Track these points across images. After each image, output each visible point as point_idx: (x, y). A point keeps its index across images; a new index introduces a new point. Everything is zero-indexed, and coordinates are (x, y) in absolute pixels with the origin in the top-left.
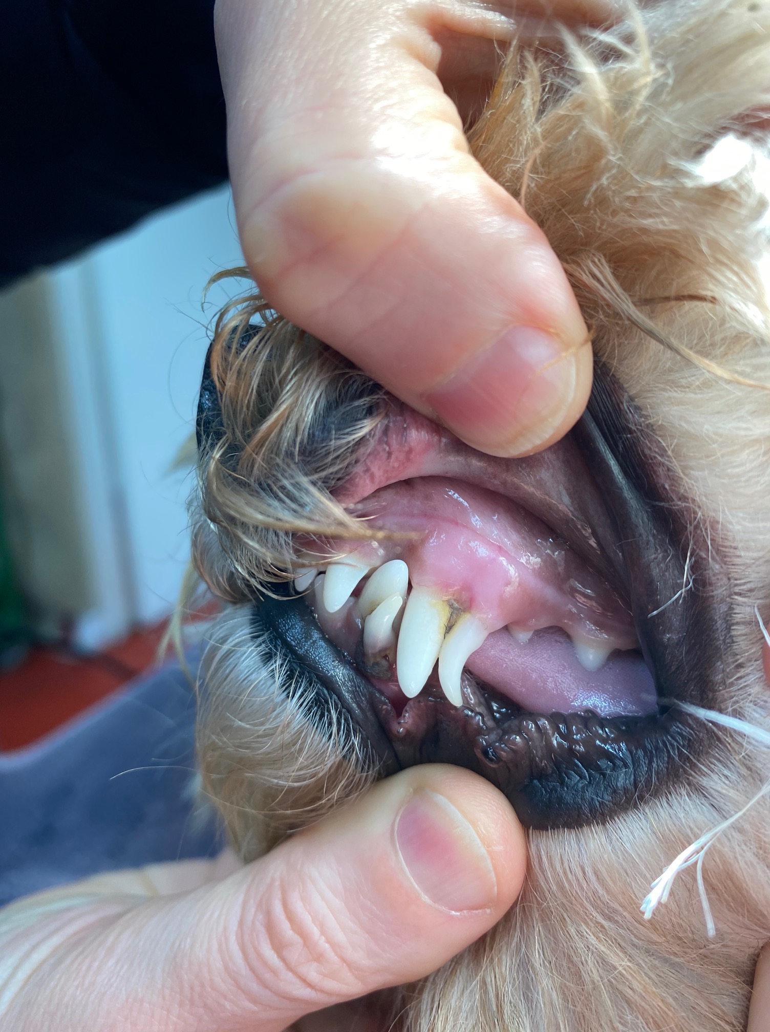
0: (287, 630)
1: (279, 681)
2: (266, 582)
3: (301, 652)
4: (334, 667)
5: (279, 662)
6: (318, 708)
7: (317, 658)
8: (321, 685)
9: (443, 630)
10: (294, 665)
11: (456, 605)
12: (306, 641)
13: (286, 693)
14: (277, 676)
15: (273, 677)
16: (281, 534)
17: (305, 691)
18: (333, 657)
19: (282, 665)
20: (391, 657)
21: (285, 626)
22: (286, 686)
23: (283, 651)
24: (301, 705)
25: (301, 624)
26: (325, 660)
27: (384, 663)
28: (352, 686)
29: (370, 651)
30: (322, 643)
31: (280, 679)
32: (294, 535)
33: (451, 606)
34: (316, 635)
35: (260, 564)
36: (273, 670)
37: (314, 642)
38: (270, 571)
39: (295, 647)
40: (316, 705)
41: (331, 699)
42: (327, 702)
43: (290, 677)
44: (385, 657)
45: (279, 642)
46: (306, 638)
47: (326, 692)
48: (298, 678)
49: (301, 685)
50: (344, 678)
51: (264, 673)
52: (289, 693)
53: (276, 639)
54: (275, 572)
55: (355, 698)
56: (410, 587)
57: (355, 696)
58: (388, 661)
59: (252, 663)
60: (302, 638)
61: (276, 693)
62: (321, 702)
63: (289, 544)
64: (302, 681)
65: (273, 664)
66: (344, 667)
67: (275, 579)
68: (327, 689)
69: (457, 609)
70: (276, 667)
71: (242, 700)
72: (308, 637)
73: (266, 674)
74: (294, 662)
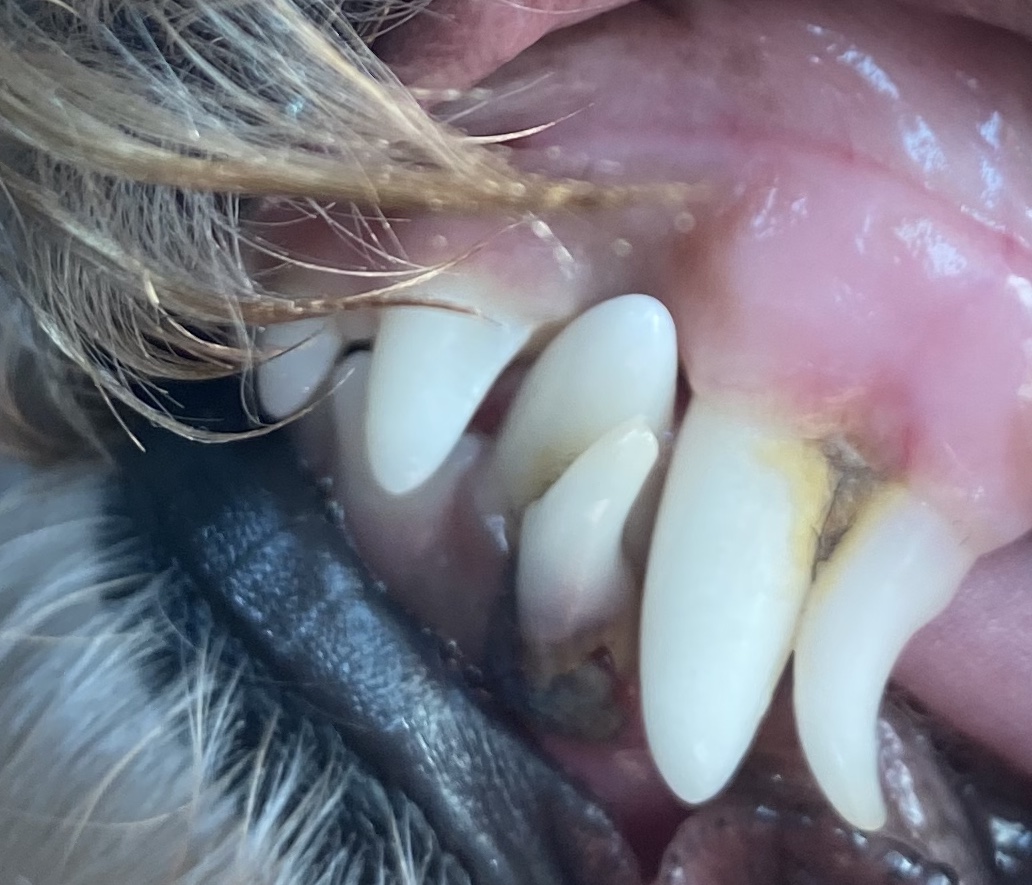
0: (233, 567)
1: (204, 756)
2: (154, 380)
3: (284, 647)
4: (408, 698)
5: (204, 685)
6: (353, 852)
7: (346, 668)
8: (361, 767)
9: (806, 551)
10: (262, 695)
11: (853, 456)
12: (303, 607)
13: (232, 800)
14: (198, 736)
15: (184, 739)
16: (201, 201)
17: (302, 790)
18: (404, 663)
19: (214, 698)
20: (618, 657)
21: (223, 550)
22: (232, 770)
23: (221, 644)
24: (291, 841)
25: (284, 541)
26: (374, 676)
27: (594, 677)
28: (474, 767)
29: (541, 634)
30: (361, 613)
31: (212, 748)
32: (248, 204)
33: (835, 460)
34: (339, 581)
35: (126, 313)
36: (182, 718)
37: (332, 610)
38: (166, 338)
39: (265, 626)
40: (344, 840)
41: (398, 816)
42: (383, 830)
43: (246, 739)
44: (599, 655)
45: (204, 611)
46: (303, 593)
47: (379, 792)
48: (277, 744)
49: (286, 769)
50: (445, 740)
51: (153, 729)
52: (243, 799)
53: (191, 597)
54: (183, 346)
55: (488, 812)
56: (684, 394)
57: (485, 803)
58: (608, 668)
59: (106, 691)
60: (290, 594)
61: (197, 799)
62: (361, 832)
63: (229, 237)
64: (292, 755)
65: (182, 695)
66: (446, 699)
67: (183, 368)
68: (384, 781)
69: (858, 472)
70: (194, 704)
71: (71, 829)
72: (309, 587)
73: (157, 731)
74: (259, 684)
